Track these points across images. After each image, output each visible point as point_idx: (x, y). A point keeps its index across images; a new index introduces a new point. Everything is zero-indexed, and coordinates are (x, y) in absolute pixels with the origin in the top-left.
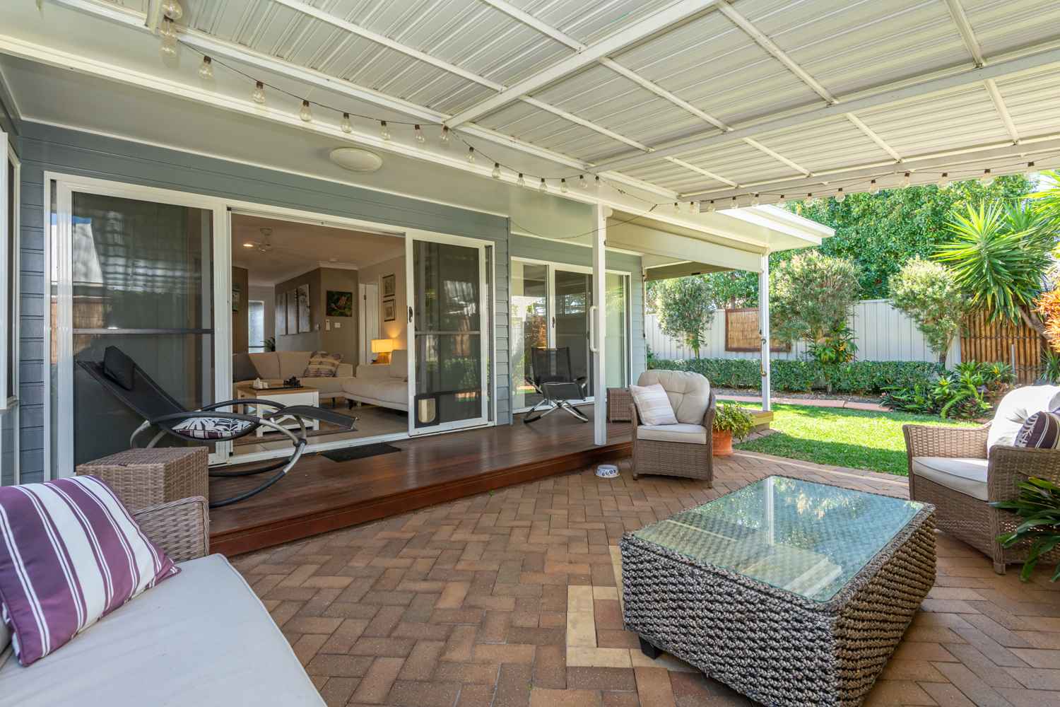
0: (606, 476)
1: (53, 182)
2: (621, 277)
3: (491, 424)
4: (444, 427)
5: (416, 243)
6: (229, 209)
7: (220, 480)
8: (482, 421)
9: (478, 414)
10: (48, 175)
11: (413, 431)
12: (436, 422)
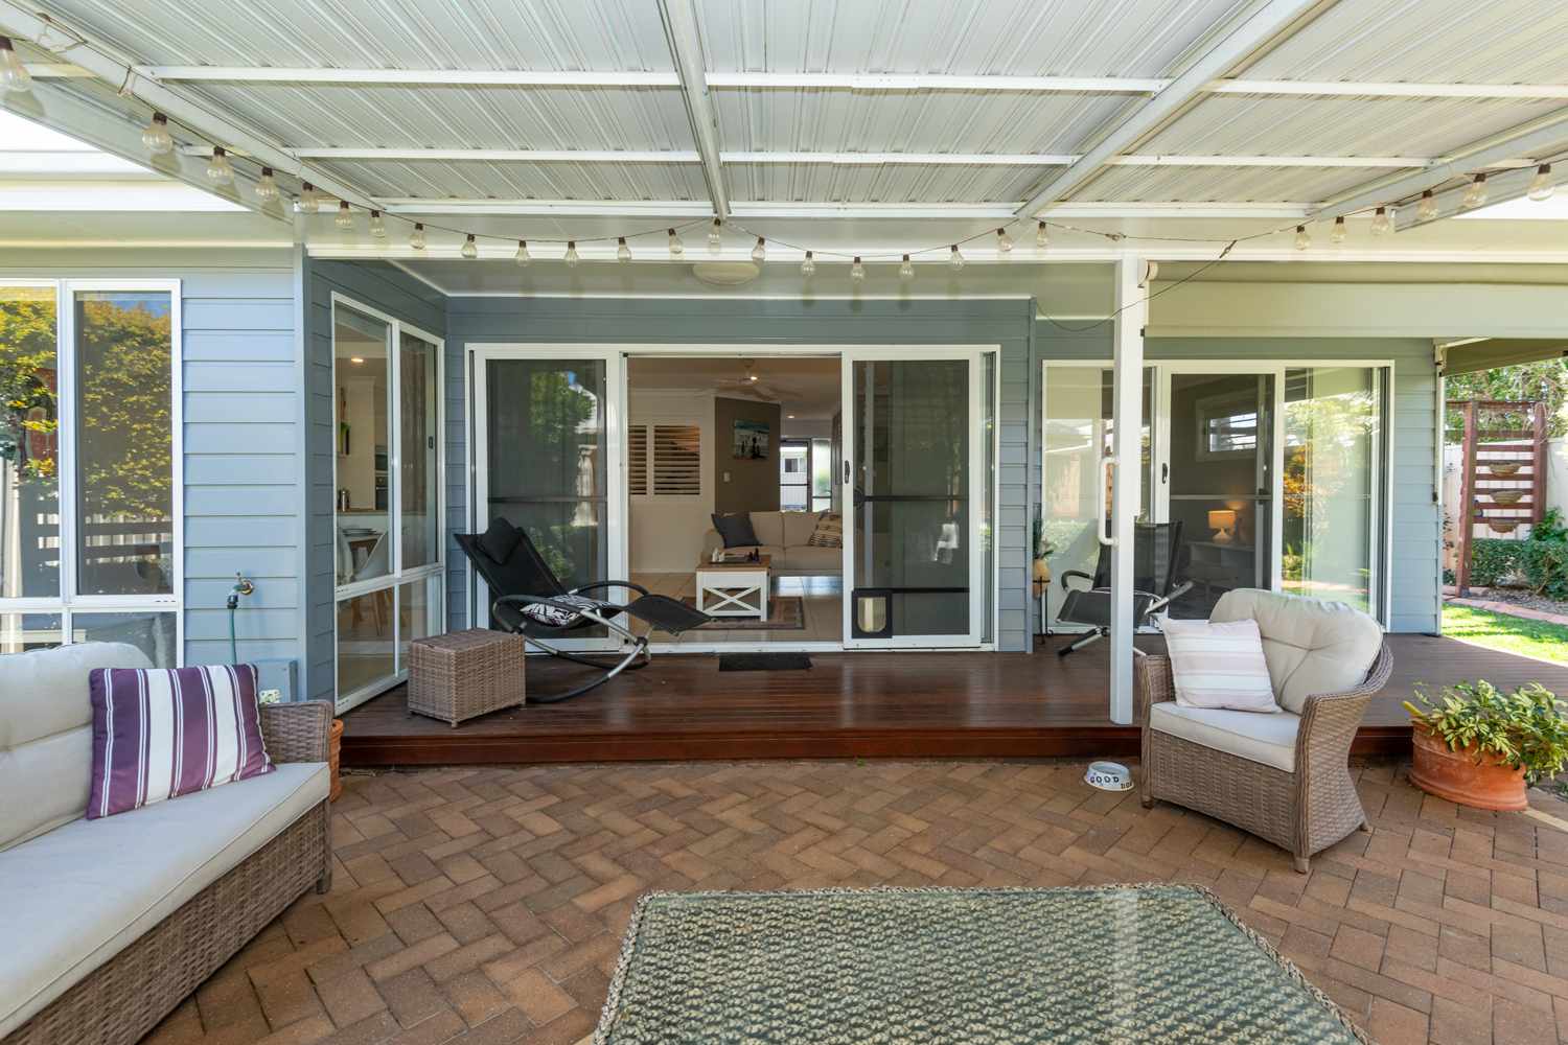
0: (1096, 785)
1: (472, 352)
2: (1370, 371)
3: (987, 647)
4: (898, 642)
5: (859, 367)
6: (625, 355)
7: (592, 672)
8: (972, 640)
9: (964, 629)
10: (469, 346)
11: (850, 643)
12: (887, 633)
